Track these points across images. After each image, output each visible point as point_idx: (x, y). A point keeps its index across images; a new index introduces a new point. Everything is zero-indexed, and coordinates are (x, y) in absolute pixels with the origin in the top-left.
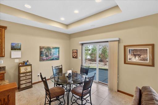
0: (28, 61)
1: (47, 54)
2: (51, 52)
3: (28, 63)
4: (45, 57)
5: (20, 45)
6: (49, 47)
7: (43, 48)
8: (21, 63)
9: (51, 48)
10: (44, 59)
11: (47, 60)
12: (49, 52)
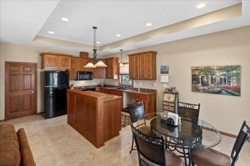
0: (175, 88)
1: (205, 80)
2: (214, 77)
3: (174, 91)
4: (200, 84)
5: (167, 67)
6: (209, 67)
7: (197, 70)
8: (168, 89)
9: (215, 68)
10: (200, 90)
11: (205, 91)
12: (210, 77)
